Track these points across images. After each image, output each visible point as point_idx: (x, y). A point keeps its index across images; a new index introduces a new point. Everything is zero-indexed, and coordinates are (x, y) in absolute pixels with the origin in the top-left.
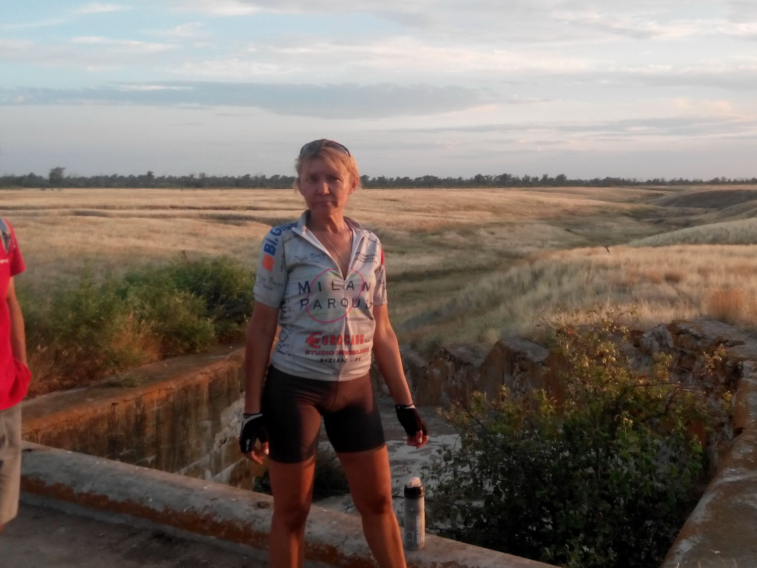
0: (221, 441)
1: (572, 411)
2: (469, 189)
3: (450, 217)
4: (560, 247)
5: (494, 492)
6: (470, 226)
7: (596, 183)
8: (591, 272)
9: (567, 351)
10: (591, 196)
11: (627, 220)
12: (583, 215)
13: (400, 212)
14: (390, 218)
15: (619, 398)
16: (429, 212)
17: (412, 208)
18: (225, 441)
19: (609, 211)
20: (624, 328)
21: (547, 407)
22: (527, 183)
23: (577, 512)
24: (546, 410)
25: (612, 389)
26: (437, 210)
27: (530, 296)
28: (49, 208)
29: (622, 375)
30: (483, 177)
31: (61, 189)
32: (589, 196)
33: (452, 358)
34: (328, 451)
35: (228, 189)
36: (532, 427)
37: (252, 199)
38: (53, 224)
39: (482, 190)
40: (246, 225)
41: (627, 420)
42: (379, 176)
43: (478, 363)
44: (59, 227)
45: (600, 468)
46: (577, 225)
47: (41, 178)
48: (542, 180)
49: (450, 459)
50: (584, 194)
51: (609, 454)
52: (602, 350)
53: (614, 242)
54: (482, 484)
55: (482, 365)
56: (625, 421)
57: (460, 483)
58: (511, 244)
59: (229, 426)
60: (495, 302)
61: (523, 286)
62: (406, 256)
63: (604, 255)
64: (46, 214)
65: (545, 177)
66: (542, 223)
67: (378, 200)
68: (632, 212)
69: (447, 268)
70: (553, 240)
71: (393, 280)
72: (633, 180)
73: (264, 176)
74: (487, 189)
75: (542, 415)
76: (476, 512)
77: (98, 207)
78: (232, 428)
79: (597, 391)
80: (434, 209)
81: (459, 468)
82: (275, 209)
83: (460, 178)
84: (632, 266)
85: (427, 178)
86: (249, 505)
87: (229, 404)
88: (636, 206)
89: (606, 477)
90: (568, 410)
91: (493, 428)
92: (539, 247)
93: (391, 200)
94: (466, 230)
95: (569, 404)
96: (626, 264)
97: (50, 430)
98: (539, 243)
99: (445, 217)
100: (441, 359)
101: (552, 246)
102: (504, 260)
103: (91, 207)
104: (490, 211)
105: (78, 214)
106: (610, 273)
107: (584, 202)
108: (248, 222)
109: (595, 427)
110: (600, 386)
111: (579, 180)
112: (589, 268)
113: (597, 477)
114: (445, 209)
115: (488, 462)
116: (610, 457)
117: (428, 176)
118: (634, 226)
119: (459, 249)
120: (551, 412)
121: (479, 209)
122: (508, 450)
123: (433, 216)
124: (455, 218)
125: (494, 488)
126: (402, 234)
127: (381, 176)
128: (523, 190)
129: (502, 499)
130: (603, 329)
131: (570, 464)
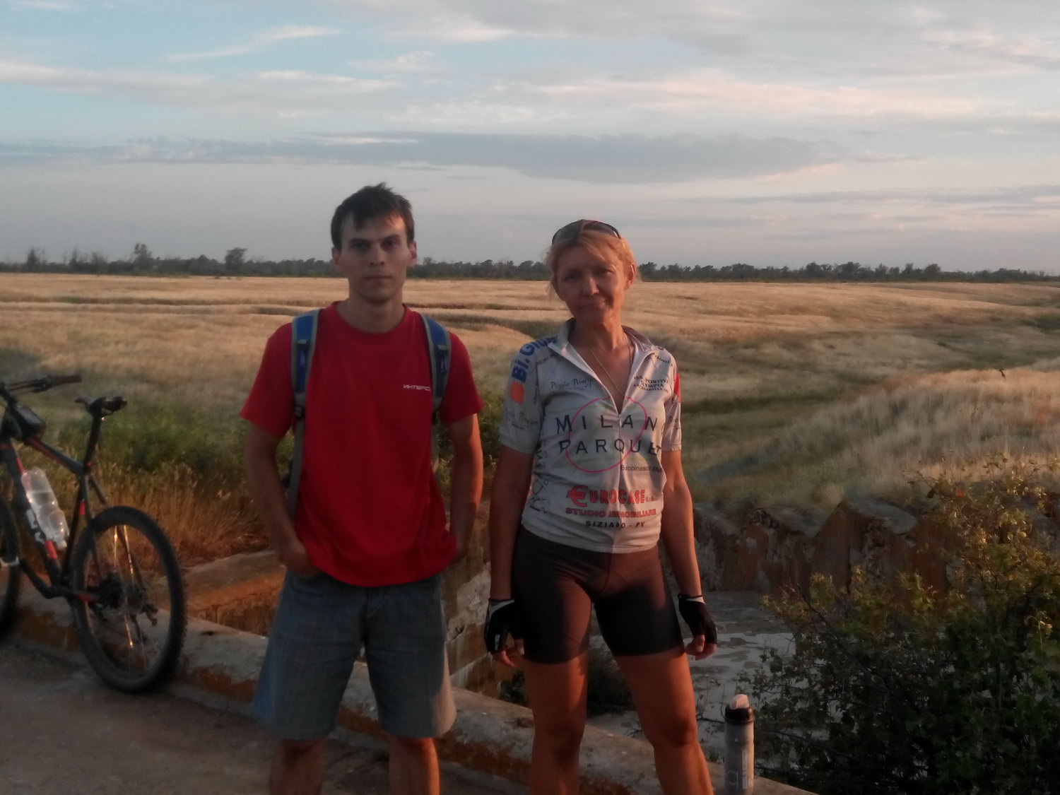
0: (456, 629)
1: (960, 608)
2: (798, 284)
3: (770, 324)
4: (930, 369)
5: (843, 719)
6: (798, 335)
7: (984, 277)
8: (978, 405)
9: (955, 521)
10: (976, 296)
11: (1030, 331)
12: (965, 323)
13: (700, 315)
14: (684, 324)
15: (1031, 591)
16: (741, 315)
17: (716, 310)
18: (462, 630)
19: (1003, 317)
20: (1039, 491)
21: (923, 600)
22: (882, 276)
23: (968, 754)
24: (922, 605)
25: (1021, 578)
26: (752, 312)
27: (886, 439)
28: (224, 303)
29: (1037, 559)
30: (818, 266)
31: (240, 278)
32: (974, 295)
33: (774, 524)
34: (602, 649)
35: (461, 280)
36: (899, 628)
37: (494, 293)
38: (230, 325)
39: (817, 285)
40: (486, 330)
41: (1044, 624)
42: (670, 264)
43: (811, 531)
44: (237, 330)
45: (1002, 690)
46: (956, 337)
47: (214, 262)
48: (904, 272)
49: (779, 669)
50: (967, 292)
51: (1014, 672)
52: (1006, 520)
53: (1011, 363)
54: (825, 707)
55: (818, 535)
56: (1041, 625)
57: (795, 705)
58: (858, 363)
59: (468, 609)
60: (835, 445)
61: (877, 424)
62: (706, 376)
63: (996, 381)
64: (220, 312)
65: (909, 268)
66: (903, 334)
67: (668, 297)
68: (1037, 320)
69: (766, 395)
70: (920, 359)
71: (690, 410)
72: (1039, 274)
73: (511, 262)
74: (825, 284)
75: (915, 611)
76: (817, 747)
77: (289, 303)
78: (471, 612)
79: (998, 581)
80: (747, 312)
81: (792, 681)
82: (526, 309)
83: (785, 269)
84: (1040, 398)
85: (739, 266)
86: (506, 722)
87: (469, 579)
88: (1045, 311)
89: (1010, 705)
90: (954, 605)
91: (844, 628)
92: (900, 368)
93: (688, 298)
94: (793, 342)
95: (954, 597)
96: (1030, 395)
97: (234, 605)
98: (899, 362)
99: (763, 323)
100: (758, 524)
101: (919, 366)
102: (848, 385)
103: (280, 303)
104: (827, 316)
105: (263, 311)
106: (1007, 407)
107: (966, 304)
108: (488, 326)
109: (994, 632)
110: (1003, 574)
111: (960, 272)
112: (975, 401)
113: (997, 704)
114: (763, 312)
115: (835, 675)
116: (1015, 676)
117: (739, 264)
118: (1041, 340)
119: (782, 368)
120: (929, 608)
121: (812, 313)
122: (865, 661)
123: (746, 322)
124: (778, 325)
125: (844, 713)
126: (702, 346)
127: (673, 264)
128: (876, 286)
129: (854, 731)
130: (1008, 490)
131: (957, 685)
